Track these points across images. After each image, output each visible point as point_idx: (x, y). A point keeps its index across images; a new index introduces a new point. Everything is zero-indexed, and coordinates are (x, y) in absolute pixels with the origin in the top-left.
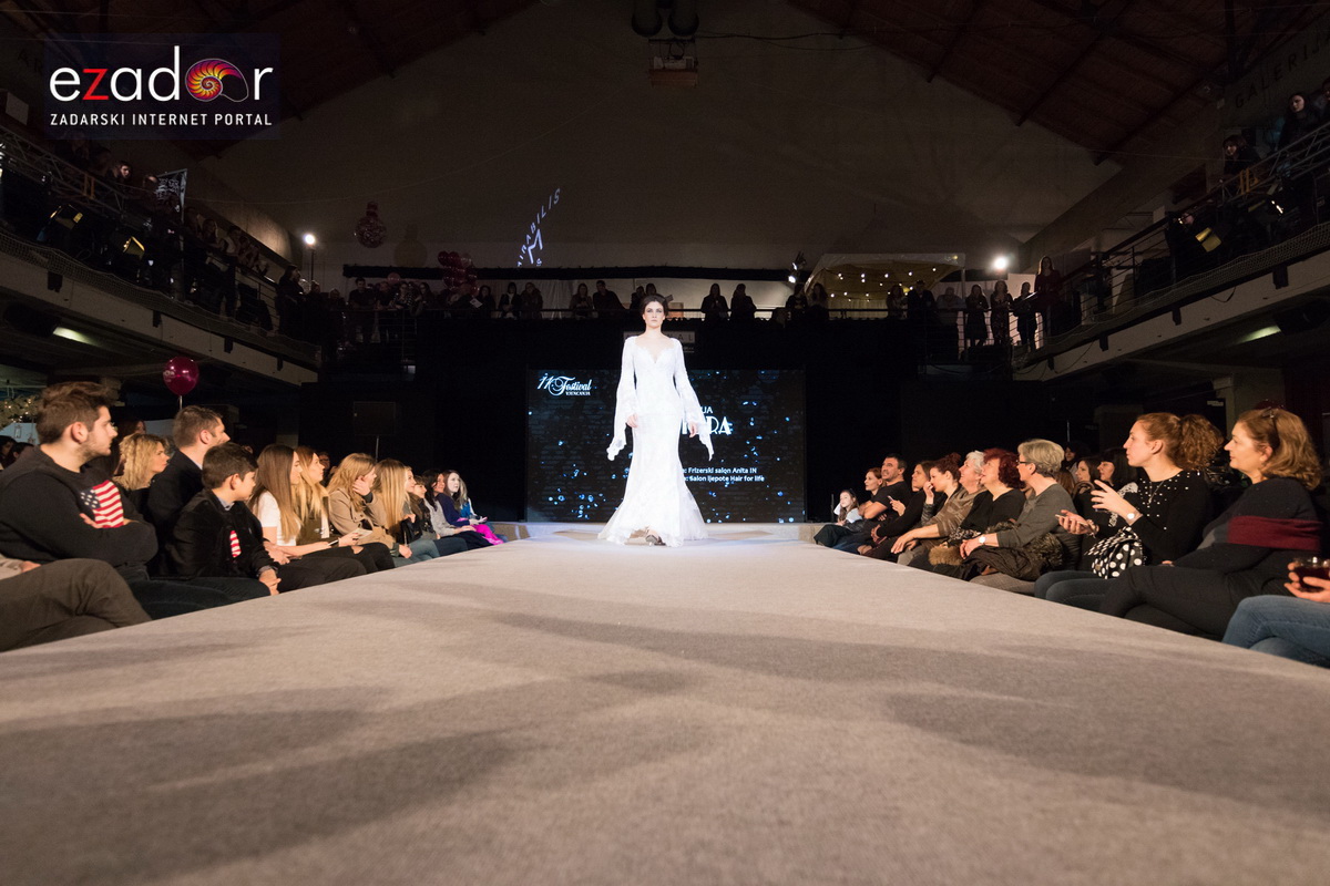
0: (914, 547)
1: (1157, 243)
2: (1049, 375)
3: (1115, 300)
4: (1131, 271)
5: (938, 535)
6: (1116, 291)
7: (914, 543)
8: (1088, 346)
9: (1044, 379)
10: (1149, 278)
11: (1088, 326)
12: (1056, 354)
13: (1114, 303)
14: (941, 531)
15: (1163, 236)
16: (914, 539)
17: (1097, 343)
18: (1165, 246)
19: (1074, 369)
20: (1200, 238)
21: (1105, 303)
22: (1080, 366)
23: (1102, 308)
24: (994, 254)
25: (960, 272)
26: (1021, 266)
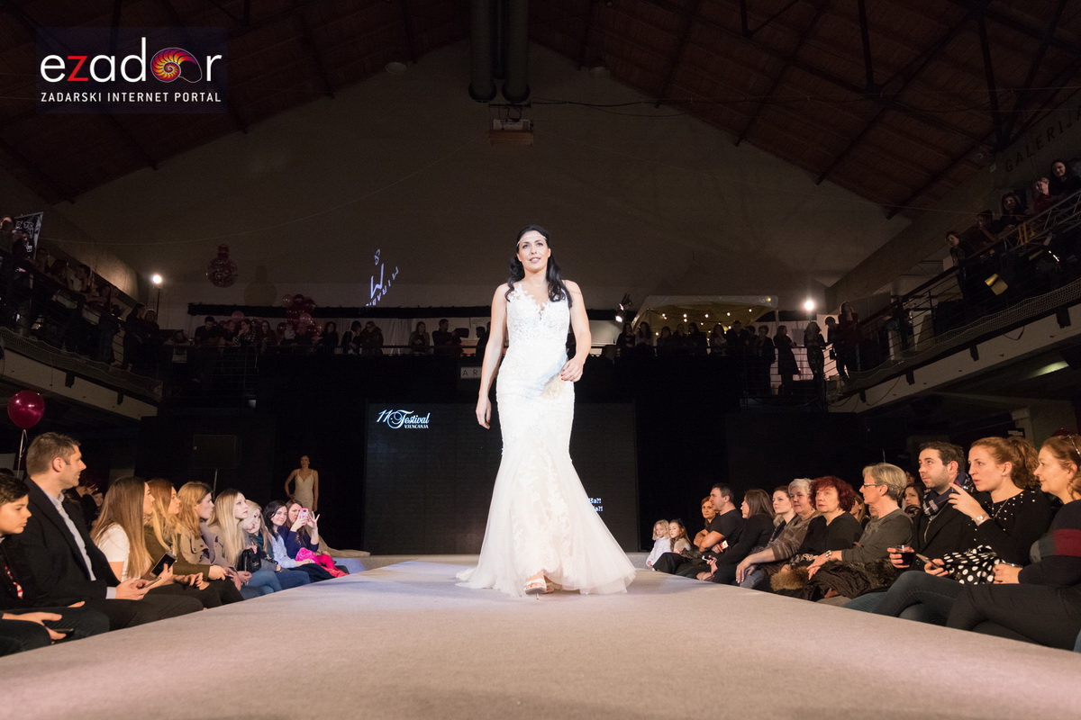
0: (753, 572)
1: (951, 288)
2: (861, 407)
3: (916, 339)
4: (930, 312)
5: (773, 559)
6: (917, 330)
7: (752, 568)
8: (893, 381)
9: (857, 411)
10: (945, 319)
11: (895, 362)
12: (867, 389)
13: (916, 341)
14: (776, 554)
15: (956, 280)
16: (752, 564)
17: (904, 377)
18: (957, 289)
19: (884, 401)
20: (989, 282)
21: (909, 341)
22: (890, 398)
23: (905, 344)
24: (803, 297)
25: (773, 312)
26: (828, 307)
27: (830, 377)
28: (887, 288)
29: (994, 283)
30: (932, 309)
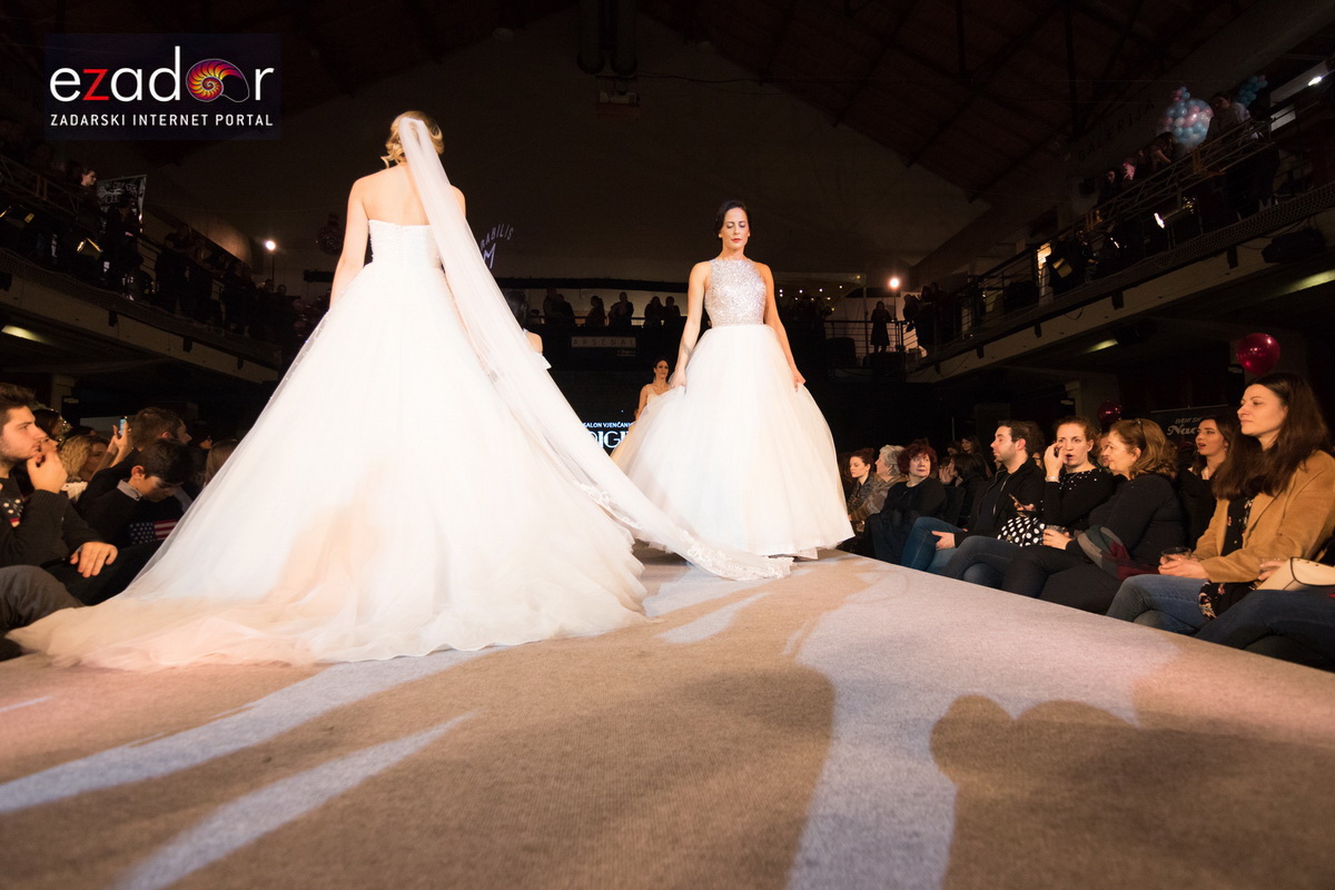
2: (937, 378)
4: (1001, 292)
6: (989, 309)
8: (965, 355)
9: (932, 381)
11: (967, 337)
12: (942, 361)
17: (974, 352)
19: (956, 373)
20: (1056, 265)
22: (962, 370)
24: (889, 275)
25: (861, 289)
26: (910, 283)
27: (910, 350)
28: (965, 268)
29: (1060, 267)
30: (1003, 288)
